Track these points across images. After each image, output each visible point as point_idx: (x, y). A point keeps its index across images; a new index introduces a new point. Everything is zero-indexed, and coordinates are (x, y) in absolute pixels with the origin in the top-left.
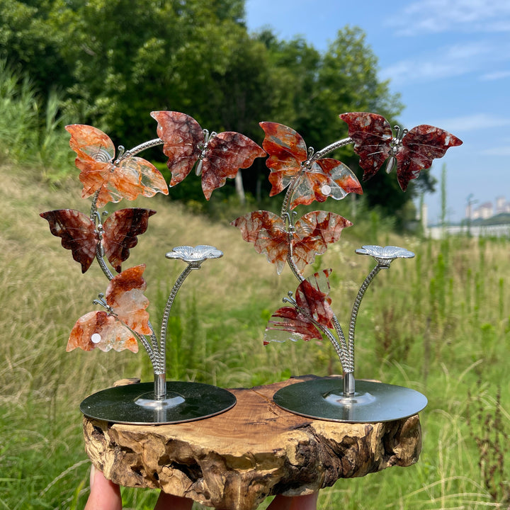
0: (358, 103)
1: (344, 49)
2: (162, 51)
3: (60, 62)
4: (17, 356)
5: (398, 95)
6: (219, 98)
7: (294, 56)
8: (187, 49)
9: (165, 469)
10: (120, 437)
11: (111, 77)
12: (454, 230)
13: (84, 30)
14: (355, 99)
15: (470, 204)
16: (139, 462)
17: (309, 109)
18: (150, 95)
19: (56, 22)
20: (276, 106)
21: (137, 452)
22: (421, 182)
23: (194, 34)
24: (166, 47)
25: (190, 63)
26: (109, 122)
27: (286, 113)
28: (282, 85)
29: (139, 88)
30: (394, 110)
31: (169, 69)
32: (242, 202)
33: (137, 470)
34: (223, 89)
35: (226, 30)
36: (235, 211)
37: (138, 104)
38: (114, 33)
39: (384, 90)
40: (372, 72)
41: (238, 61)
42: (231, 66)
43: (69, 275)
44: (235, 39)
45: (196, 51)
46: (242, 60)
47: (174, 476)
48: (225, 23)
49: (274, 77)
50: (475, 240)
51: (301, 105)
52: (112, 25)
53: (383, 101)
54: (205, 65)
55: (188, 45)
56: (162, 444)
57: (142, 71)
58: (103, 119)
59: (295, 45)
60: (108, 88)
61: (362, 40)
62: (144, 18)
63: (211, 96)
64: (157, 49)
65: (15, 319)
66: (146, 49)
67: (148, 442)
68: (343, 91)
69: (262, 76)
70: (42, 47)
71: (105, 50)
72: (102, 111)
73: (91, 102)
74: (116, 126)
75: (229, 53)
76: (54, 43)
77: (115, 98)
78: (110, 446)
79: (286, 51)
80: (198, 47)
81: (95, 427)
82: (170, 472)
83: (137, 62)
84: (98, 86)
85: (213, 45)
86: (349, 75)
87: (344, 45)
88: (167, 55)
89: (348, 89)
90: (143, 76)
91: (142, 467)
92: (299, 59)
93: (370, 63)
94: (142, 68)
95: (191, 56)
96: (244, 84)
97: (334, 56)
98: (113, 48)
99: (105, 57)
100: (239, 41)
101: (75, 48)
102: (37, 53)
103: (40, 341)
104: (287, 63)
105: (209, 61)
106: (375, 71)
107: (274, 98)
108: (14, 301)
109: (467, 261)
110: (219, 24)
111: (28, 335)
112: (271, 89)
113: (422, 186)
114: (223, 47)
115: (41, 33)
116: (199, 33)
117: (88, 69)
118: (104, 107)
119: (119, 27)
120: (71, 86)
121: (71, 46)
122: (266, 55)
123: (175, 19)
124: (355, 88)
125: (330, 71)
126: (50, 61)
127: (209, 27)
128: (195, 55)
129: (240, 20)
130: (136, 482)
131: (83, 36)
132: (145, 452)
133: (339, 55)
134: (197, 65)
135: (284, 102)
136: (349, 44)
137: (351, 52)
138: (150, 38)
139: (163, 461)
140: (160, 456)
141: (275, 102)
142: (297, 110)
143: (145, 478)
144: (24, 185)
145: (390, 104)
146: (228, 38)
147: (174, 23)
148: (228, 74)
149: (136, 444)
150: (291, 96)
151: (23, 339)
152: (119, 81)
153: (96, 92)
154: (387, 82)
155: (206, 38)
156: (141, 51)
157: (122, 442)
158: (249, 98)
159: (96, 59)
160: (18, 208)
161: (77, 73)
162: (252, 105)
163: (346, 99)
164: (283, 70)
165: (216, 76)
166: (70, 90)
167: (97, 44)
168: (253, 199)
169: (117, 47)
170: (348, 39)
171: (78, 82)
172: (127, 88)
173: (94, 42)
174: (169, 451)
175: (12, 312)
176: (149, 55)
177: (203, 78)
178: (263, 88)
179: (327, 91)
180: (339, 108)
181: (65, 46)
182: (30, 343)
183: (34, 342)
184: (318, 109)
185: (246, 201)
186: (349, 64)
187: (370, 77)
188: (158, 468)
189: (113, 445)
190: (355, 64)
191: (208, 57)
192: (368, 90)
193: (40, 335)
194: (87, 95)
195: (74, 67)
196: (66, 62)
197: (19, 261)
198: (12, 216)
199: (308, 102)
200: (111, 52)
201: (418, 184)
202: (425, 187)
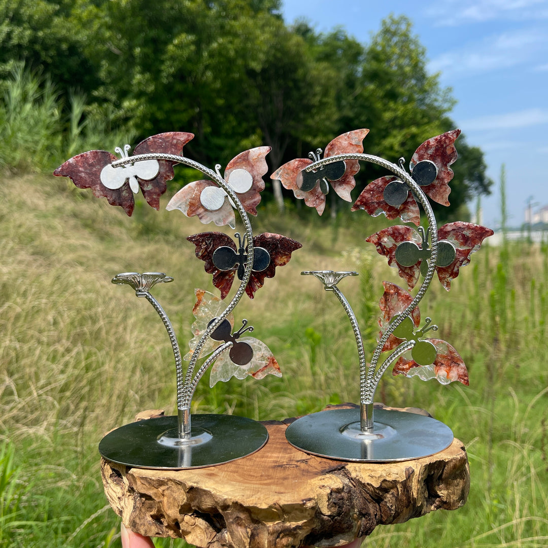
0: (405, 99)
1: (390, 40)
2: (193, 48)
3: (84, 63)
4: (42, 382)
5: (450, 90)
6: (255, 96)
7: (335, 49)
8: (220, 45)
9: (187, 518)
10: (139, 483)
11: (138, 77)
12: (514, 236)
13: (109, 28)
14: (402, 95)
15: (529, 207)
16: (159, 511)
17: (352, 107)
18: (180, 96)
19: (80, 19)
20: (317, 104)
21: (157, 500)
22: (476, 184)
23: (228, 27)
24: (198, 43)
25: (222, 60)
26: (137, 126)
27: (327, 111)
28: (323, 81)
29: (169, 88)
30: (446, 106)
31: (201, 67)
32: (281, 210)
33: (158, 518)
34: (259, 87)
35: (261, 23)
36: (274, 219)
37: (167, 106)
38: (141, 30)
39: (434, 84)
40: (420, 65)
41: (274, 56)
42: (267, 61)
43: (97, 292)
44: (271, 32)
45: (230, 46)
46: (279, 55)
47: (197, 526)
48: (260, 15)
49: (314, 73)
50: (537, 246)
51: (344, 102)
52: (138, 21)
53: (433, 96)
54: (240, 62)
55: (221, 40)
56: (182, 491)
57: (172, 70)
58: (131, 123)
59: (335, 37)
60: (135, 89)
61: (408, 30)
62: (173, 13)
63: (246, 95)
64: (188, 45)
65: (39, 342)
66: (176, 46)
67: (168, 489)
68: (388, 87)
69: (300, 72)
70: (64, 46)
71: (131, 48)
72: (129, 114)
73: (118, 106)
74: (145, 129)
75: (265, 48)
76: (77, 42)
77: (143, 100)
78: (129, 491)
79: (326, 44)
80: (231, 42)
81: (113, 470)
82: (193, 521)
83: (166, 59)
84: (125, 87)
85: (247, 39)
86: (395, 68)
87: (388, 36)
88: (198, 52)
89: (394, 84)
90: (173, 76)
91: (162, 516)
92: (340, 52)
93: (417, 55)
94: (171, 67)
95: (224, 52)
96: (281, 82)
97: (379, 48)
98: (141, 46)
99: (132, 56)
100: (276, 35)
101: (99, 47)
102: (60, 53)
103: (66, 365)
104: (327, 57)
105: (244, 57)
106: (423, 63)
107: (315, 95)
108: (39, 321)
109: (529, 270)
110: (254, 17)
111: (54, 358)
112: (310, 85)
113: (476, 188)
114: (258, 42)
115: (64, 32)
116: (232, 26)
117: (114, 69)
118: (132, 110)
119: (145, 23)
120: (96, 88)
121: (96, 45)
122: (304, 49)
123: (206, 12)
124: (402, 83)
125: (374, 65)
126: (73, 62)
127: (243, 19)
128: (228, 50)
129: (275, 12)
130: (156, 531)
131: (108, 34)
132: (165, 500)
133: (384, 47)
134: (231, 62)
135: (325, 100)
136: (394, 34)
137: (396, 44)
138: (179, 33)
139: (185, 510)
140: (181, 504)
141: (316, 100)
142: (340, 108)
143: (166, 527)
144: (49, 195)
145: (440, 99)
146: (263, 32)
147: (205, 16)
148: (264, 71)
149: (155, 490)
150: (333, 93)
151: (49, 363)
152: (148, 81)
153: (123, 94)
154: (437, 76)
155: (240, 32)
156: (171, 47)
157: (140, 487)
158: (287, 95)
159: (122, 58)
160: (42, 221)
161: (102, 74)
162: (289, 103)
163: (392, 96)
164: (324, 65)
165: (251, 73)
166: (96, 93)
167: (123, 42)
168: (293, 206)
169: (144, 44)
170: (393, 28)
171: (103, 84)
172: (156, 89)
173: (120, 40)
174: (190, 499)
175: (36, 334)
176: (179, 52)
177: (237, 76)
178: (302, 84)
179: (372, 87)
180: (385, 105)
181: (89, 45)
182: (57, 367)
183: (61, 367)
184: (363, 106)
185: (285, 208)
186: (395, 57)
187: (418, 69)
188: (179, 517)
189: (131, 490)
190: (401, 56)
191: (243, 53)
192: (416, 85)
193: (67, 358)
194: (113, 98)
195: (98, 67)
196: (91, 62)
197: (44, 278)
198: (35, 229)
199: (350, 98)
200: (138, 50)
201: (473, 186)
202: (481, 190)
